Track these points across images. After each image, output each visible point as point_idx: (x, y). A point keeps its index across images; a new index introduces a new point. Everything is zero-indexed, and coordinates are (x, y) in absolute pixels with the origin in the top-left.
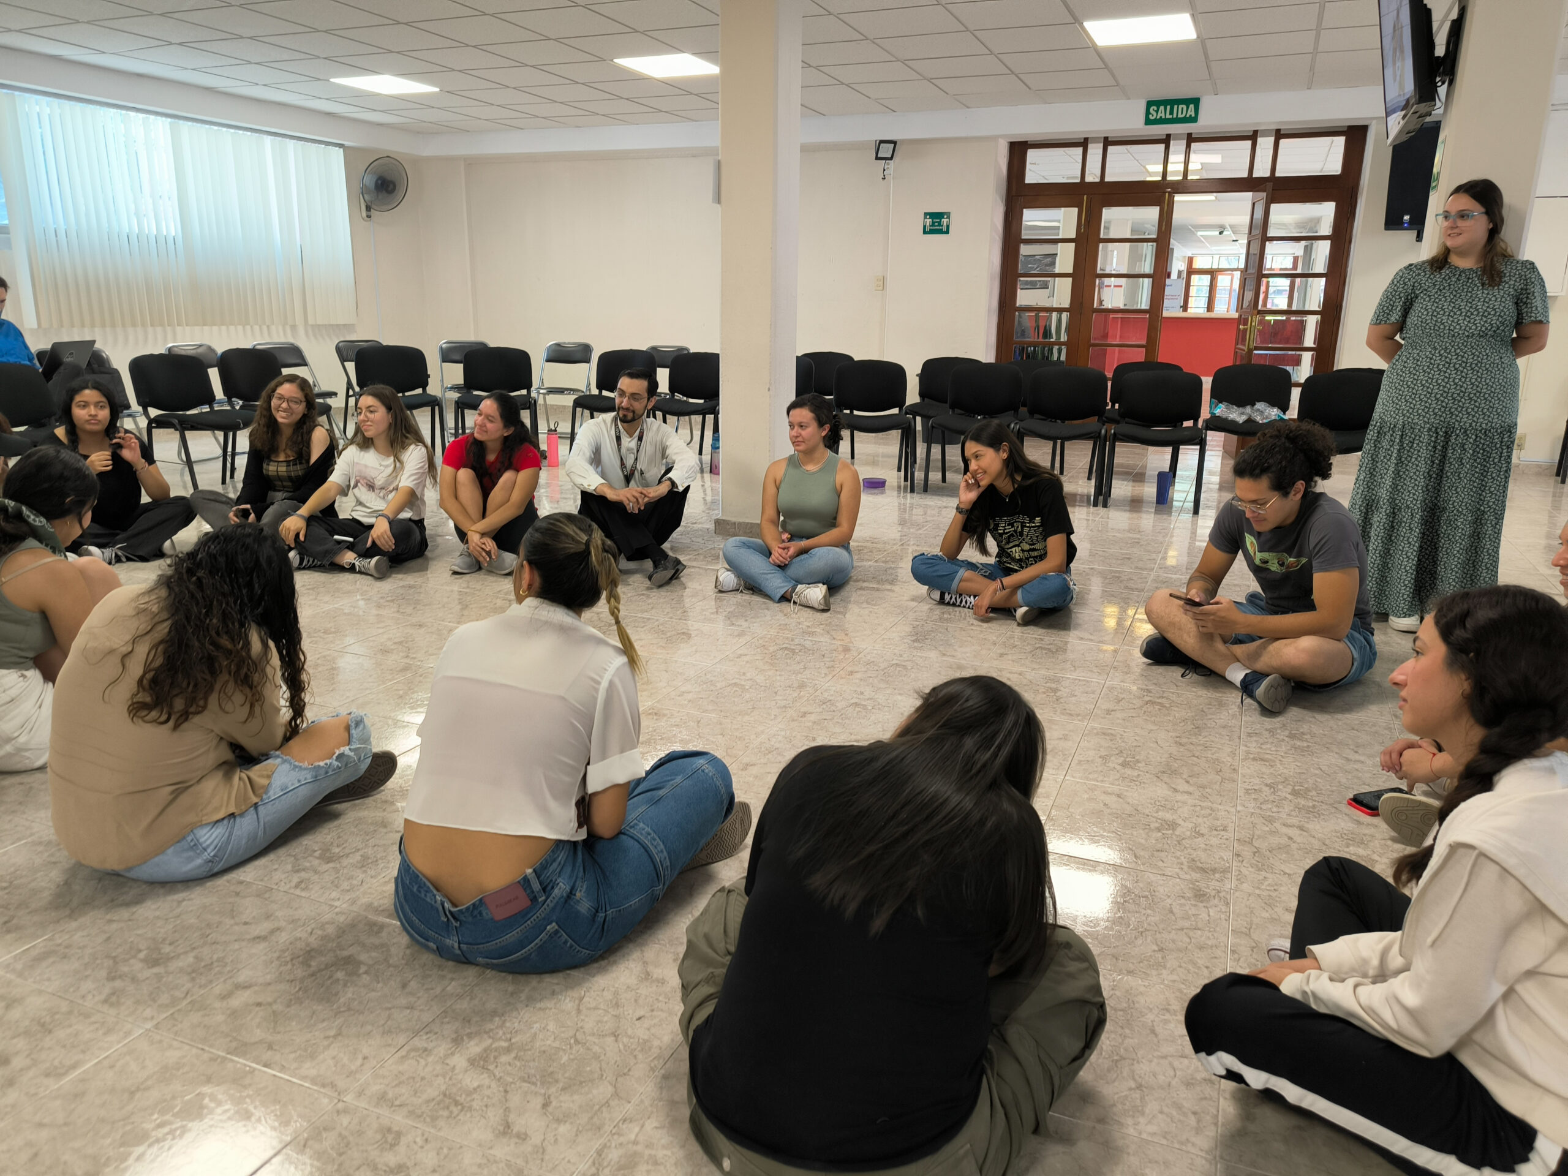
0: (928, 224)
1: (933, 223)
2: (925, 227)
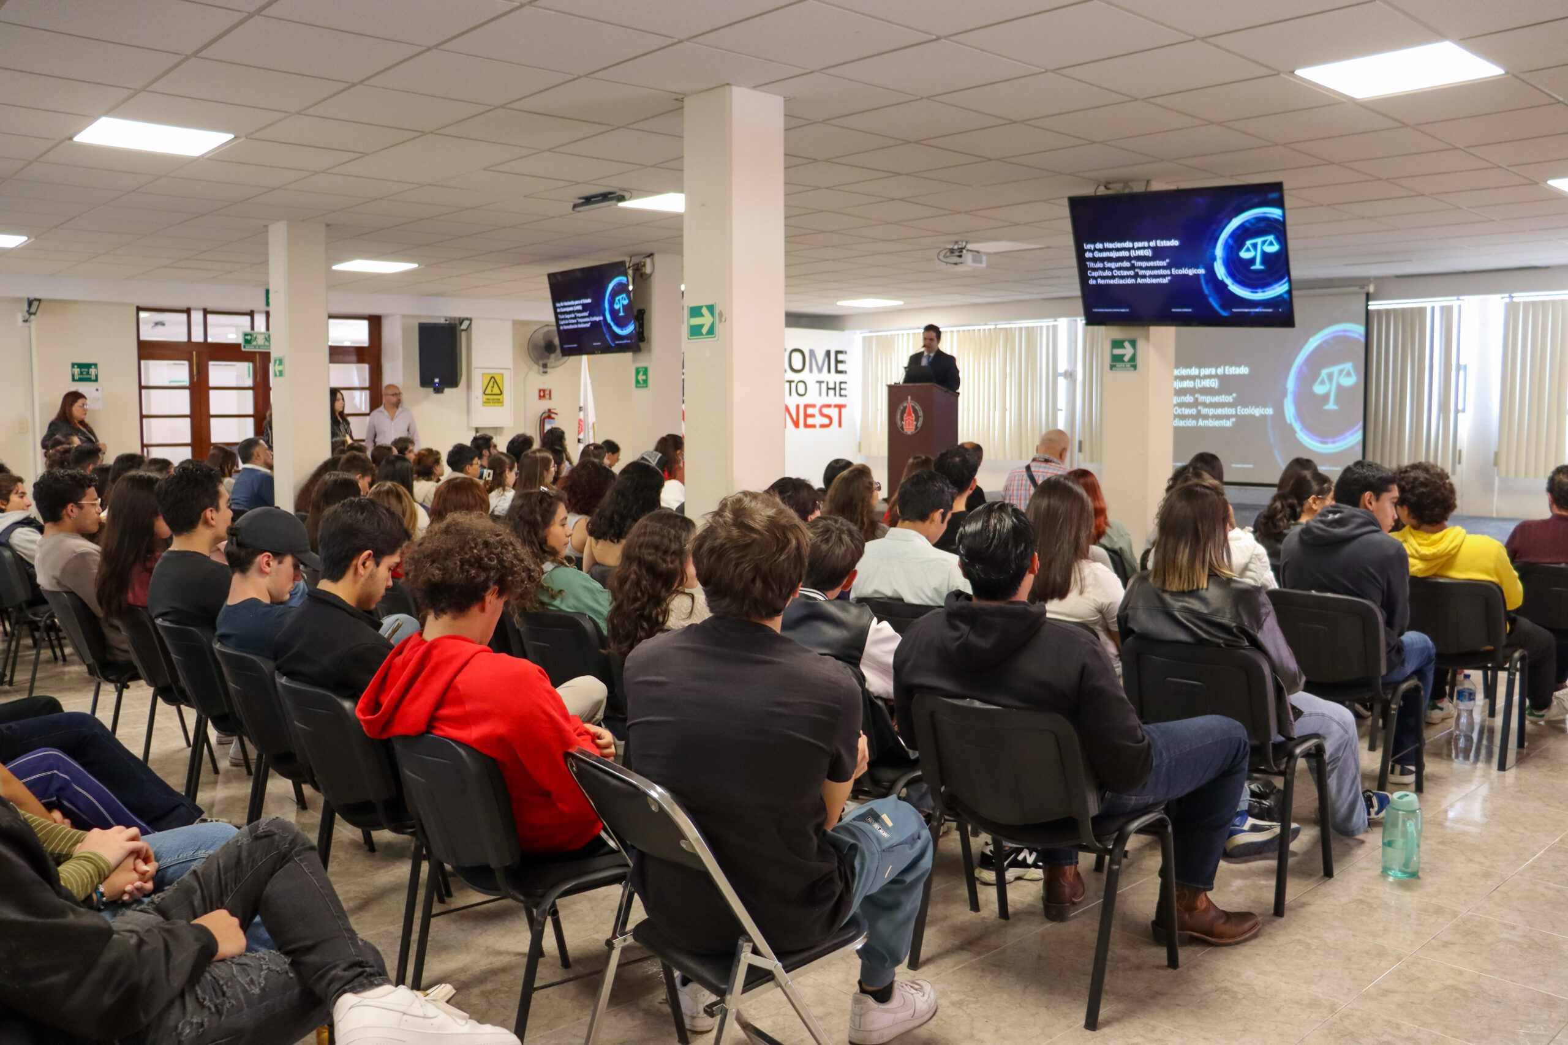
0: (76, 373)
1: (81, 373)
2: (73, 376)
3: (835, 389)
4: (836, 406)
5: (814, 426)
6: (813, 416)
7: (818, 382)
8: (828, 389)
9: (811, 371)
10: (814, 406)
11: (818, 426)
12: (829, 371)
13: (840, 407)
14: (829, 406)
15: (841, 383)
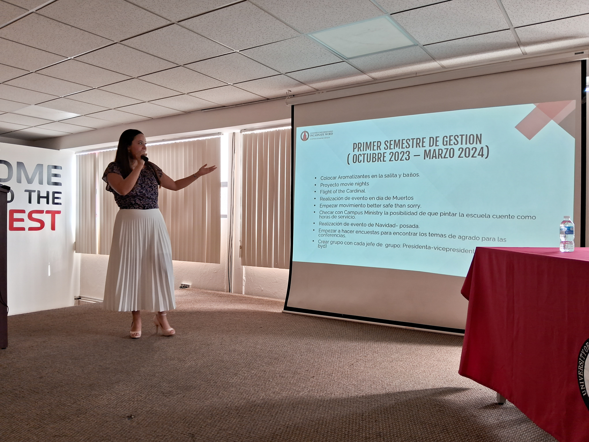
3: (47, 197)
4: (48, 212)
5: (23, 229)
6: (22, 220)
7: (26, 191)
8: (39, 197)
9: (19, 181)
10: (23, 211)
11: (27, 229)
12: (41, 183)
13: (54, 213)
14: (41, 212)
15: (54, 193)
